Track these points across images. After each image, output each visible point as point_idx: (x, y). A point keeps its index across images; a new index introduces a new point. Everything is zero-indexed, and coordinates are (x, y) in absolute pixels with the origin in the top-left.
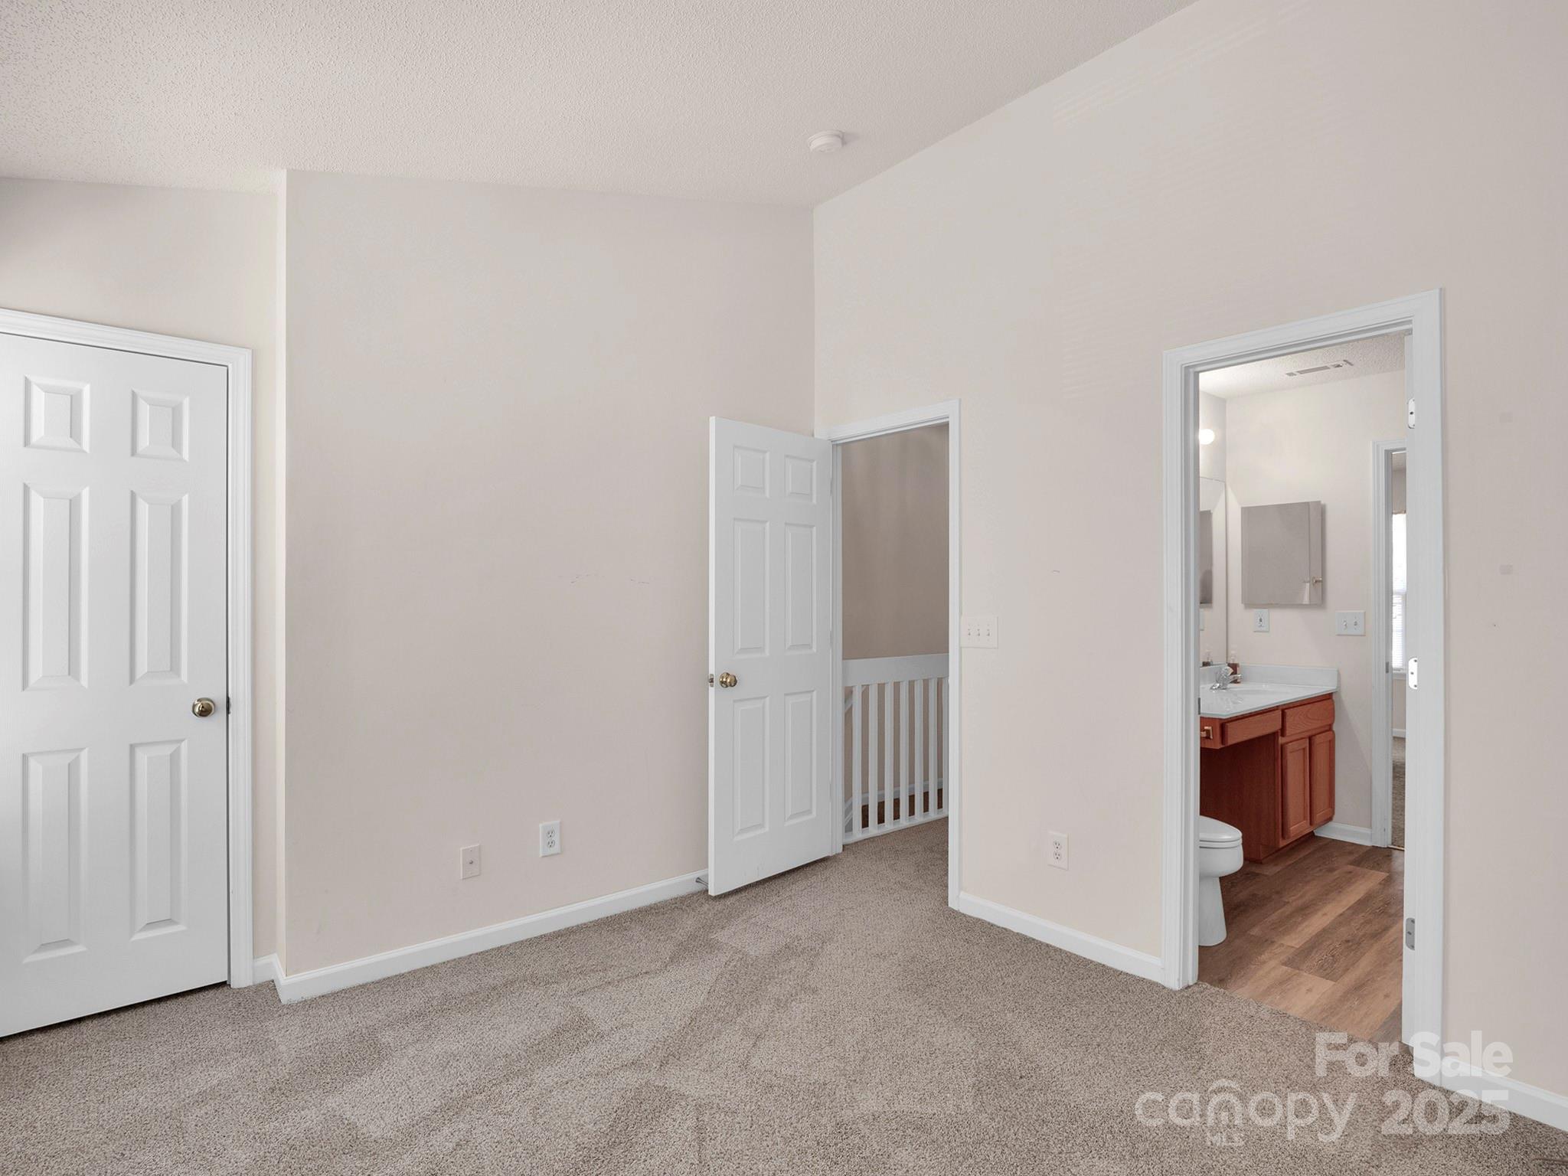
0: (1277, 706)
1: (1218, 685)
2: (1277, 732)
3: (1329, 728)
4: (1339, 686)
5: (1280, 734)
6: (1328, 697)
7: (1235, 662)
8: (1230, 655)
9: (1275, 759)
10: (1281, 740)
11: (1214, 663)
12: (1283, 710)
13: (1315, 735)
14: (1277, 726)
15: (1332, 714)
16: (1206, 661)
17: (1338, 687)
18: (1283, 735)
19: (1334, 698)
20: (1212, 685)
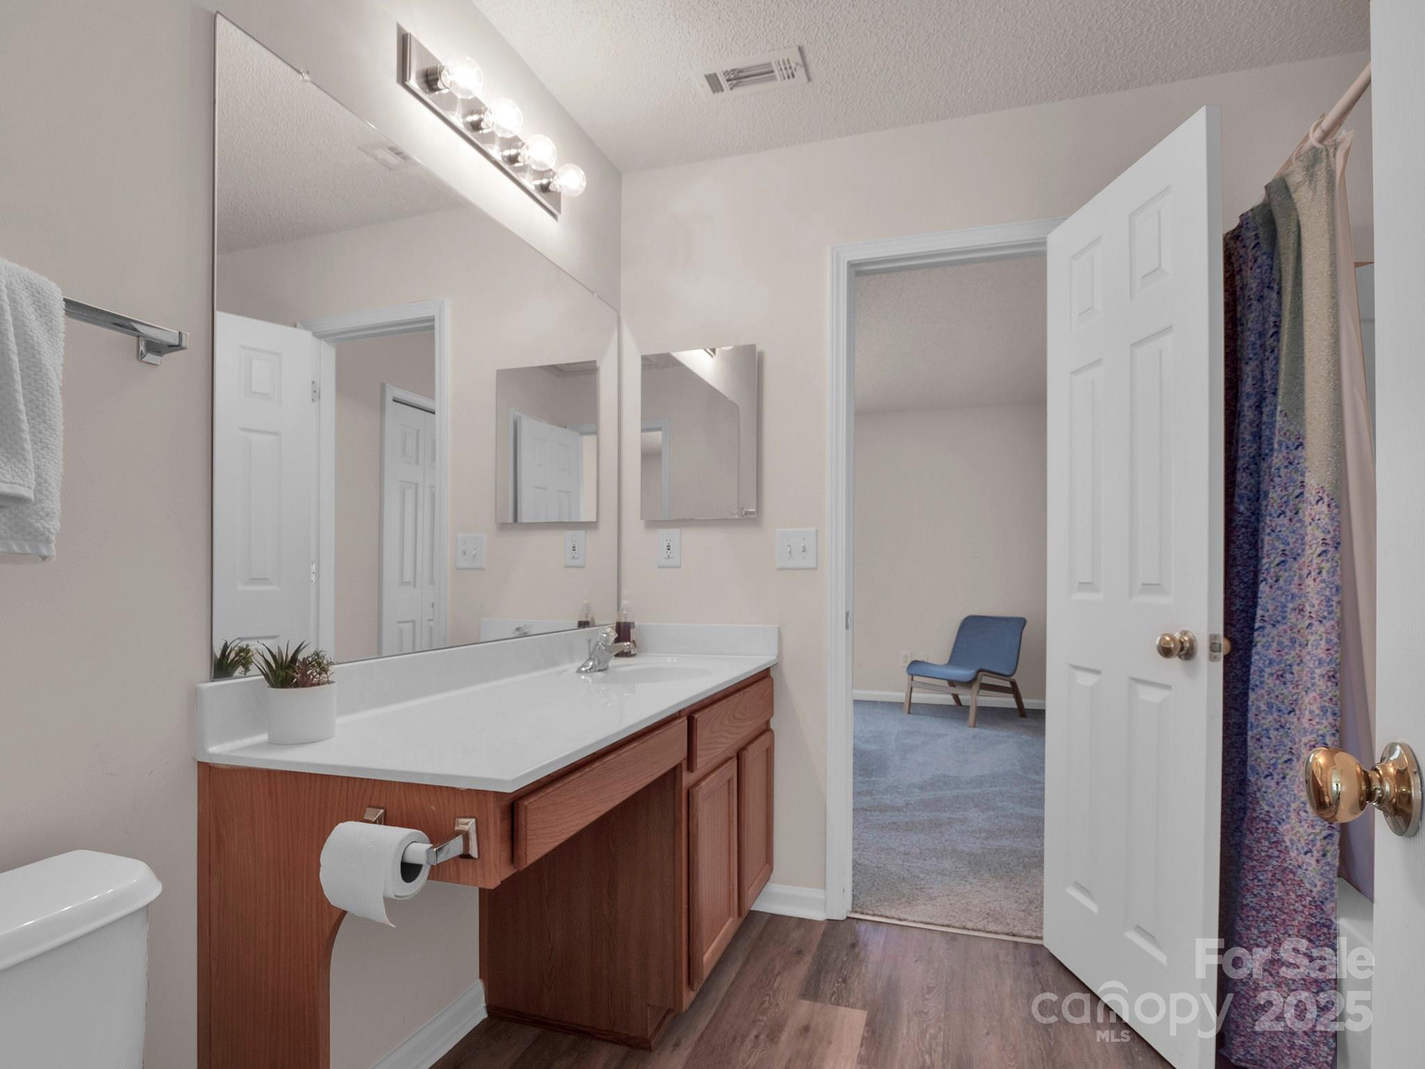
0: (680, 711)
1: (591, 664)
2: (680, 765)
3: (766, 730)
4: (780, 655)
5: (684, 766)
6: (763, 677)
7: (629, 620)
8: (622, 606)
9: (676, 823)
10: (687, 779)
11: (597, 622)
12: (690, 716)
13: (744, 748)
14: (680, 755)
15: (768, 704)
16: (584, 619)
17: (778, 657)
18: (690, 768)
19: (772, 676)
20: (580, 664)
